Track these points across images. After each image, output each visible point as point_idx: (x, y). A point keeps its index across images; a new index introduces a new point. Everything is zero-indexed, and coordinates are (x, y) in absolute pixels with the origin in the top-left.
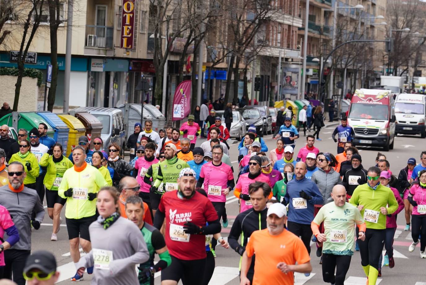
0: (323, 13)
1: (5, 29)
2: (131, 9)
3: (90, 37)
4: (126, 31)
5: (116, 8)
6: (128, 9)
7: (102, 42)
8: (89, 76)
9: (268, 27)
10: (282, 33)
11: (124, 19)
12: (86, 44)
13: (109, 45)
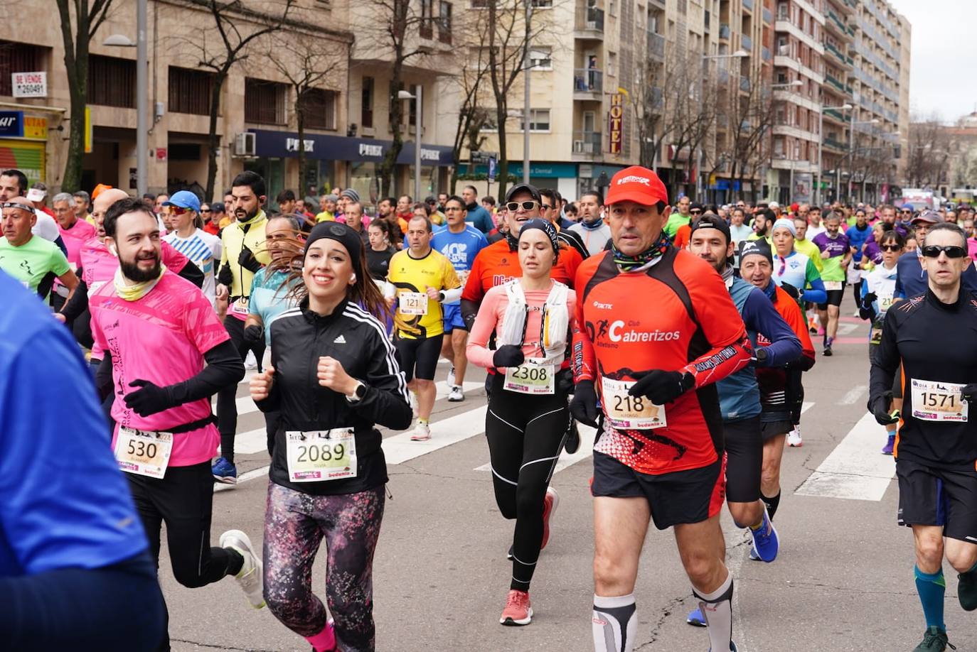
0: (844, 132)
1: (482, 135)
2: (619, 114)
3: (577, 143)
4: (614, 136)
5: (604, 114)
6: (616, 114)
7: (589, 148)
8: (578, 182)
9: (784, 143)
10: (800, 147)
11: (612, 124)
12: (573, 150)
13: (597, 150)
